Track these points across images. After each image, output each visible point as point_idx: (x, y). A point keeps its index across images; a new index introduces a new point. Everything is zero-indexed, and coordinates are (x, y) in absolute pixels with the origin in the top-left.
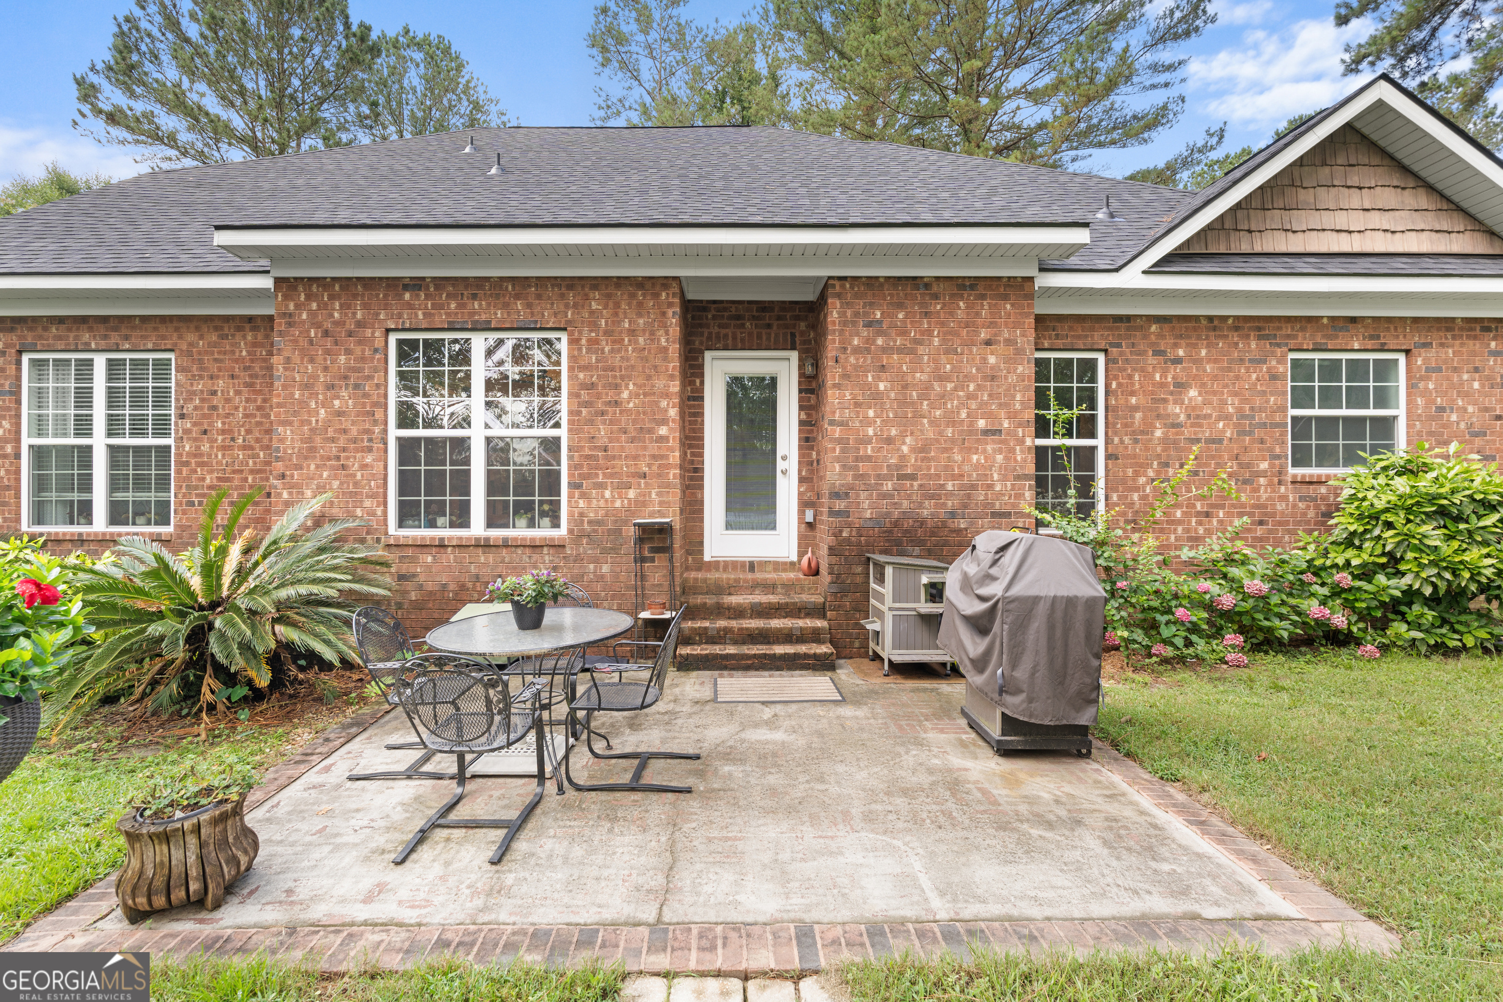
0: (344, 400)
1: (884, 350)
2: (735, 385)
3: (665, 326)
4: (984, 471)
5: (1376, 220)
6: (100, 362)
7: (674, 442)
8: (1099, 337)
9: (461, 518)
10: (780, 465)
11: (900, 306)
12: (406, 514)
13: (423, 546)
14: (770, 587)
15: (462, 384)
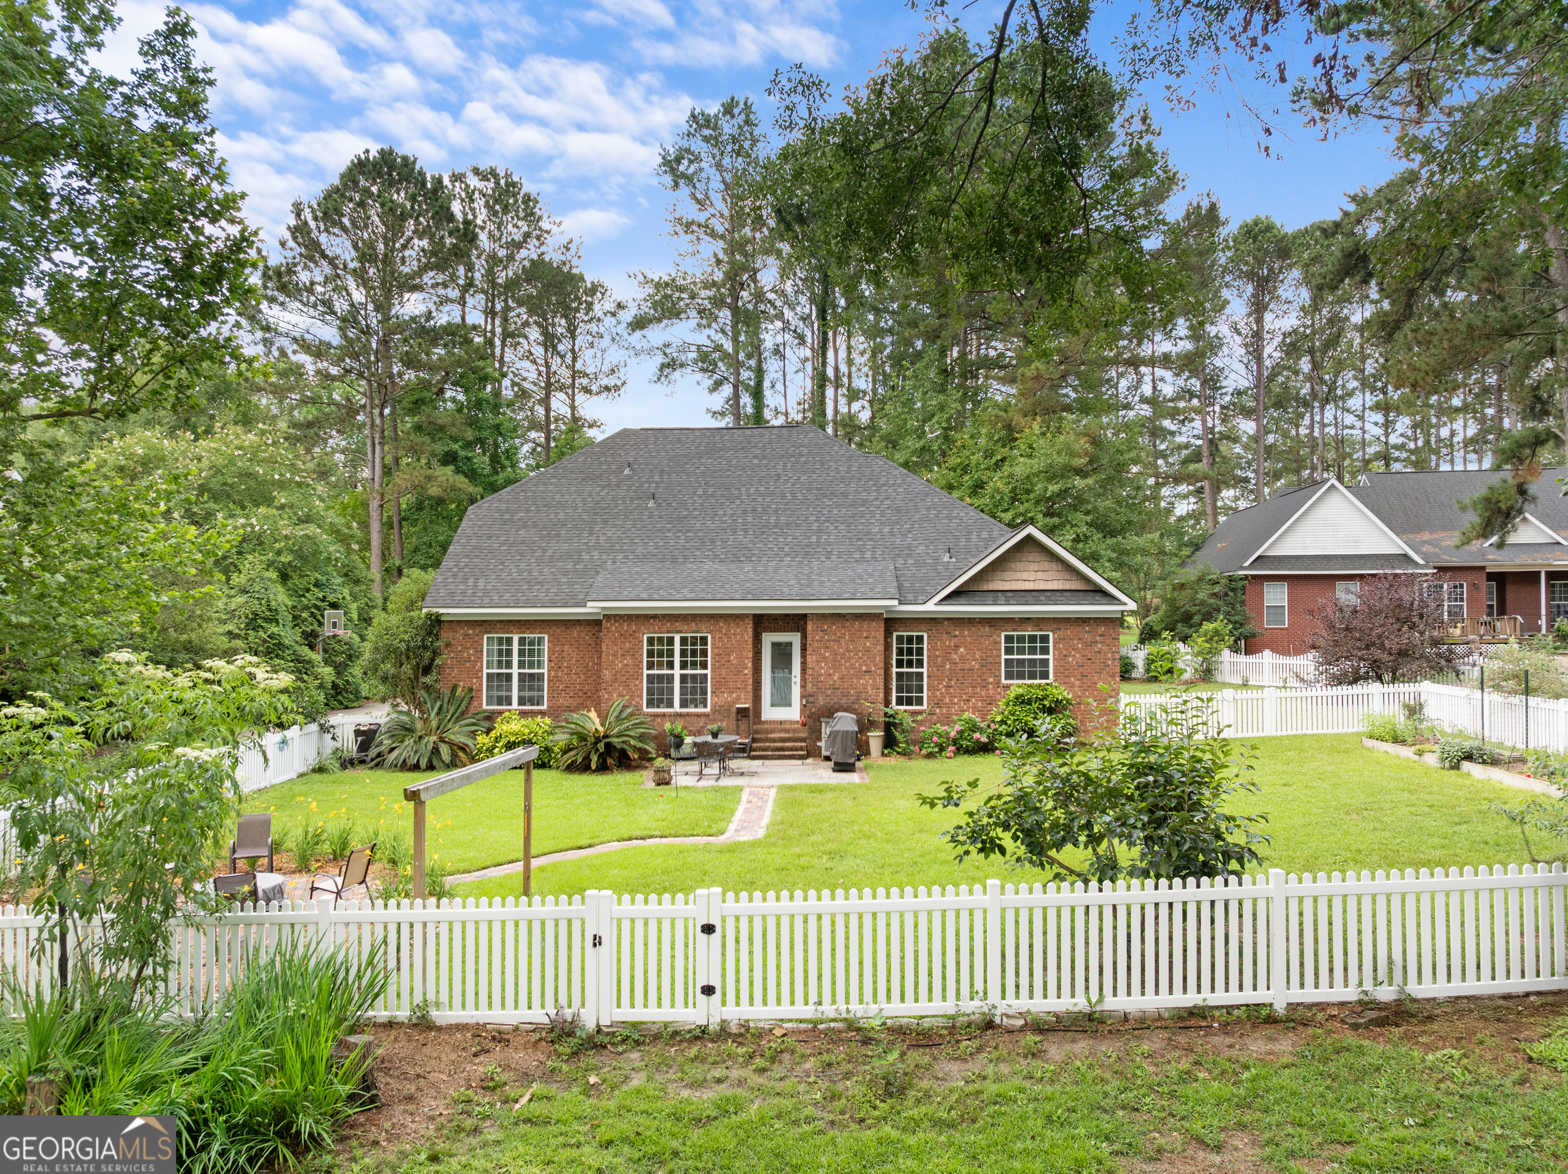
0: (628, 660)
1: (828, 641)
2: (775, 645)
3: (746, 631)
4: (865, 686)
5: (1040, 575)
6: (516, 638)
7: (750, 676)
8: (923, 627)
9: (670, 704)
10: (794, 680)
12: (650, 703)
13: (656, 715)
14: (787, 731)
15: (671, 653)
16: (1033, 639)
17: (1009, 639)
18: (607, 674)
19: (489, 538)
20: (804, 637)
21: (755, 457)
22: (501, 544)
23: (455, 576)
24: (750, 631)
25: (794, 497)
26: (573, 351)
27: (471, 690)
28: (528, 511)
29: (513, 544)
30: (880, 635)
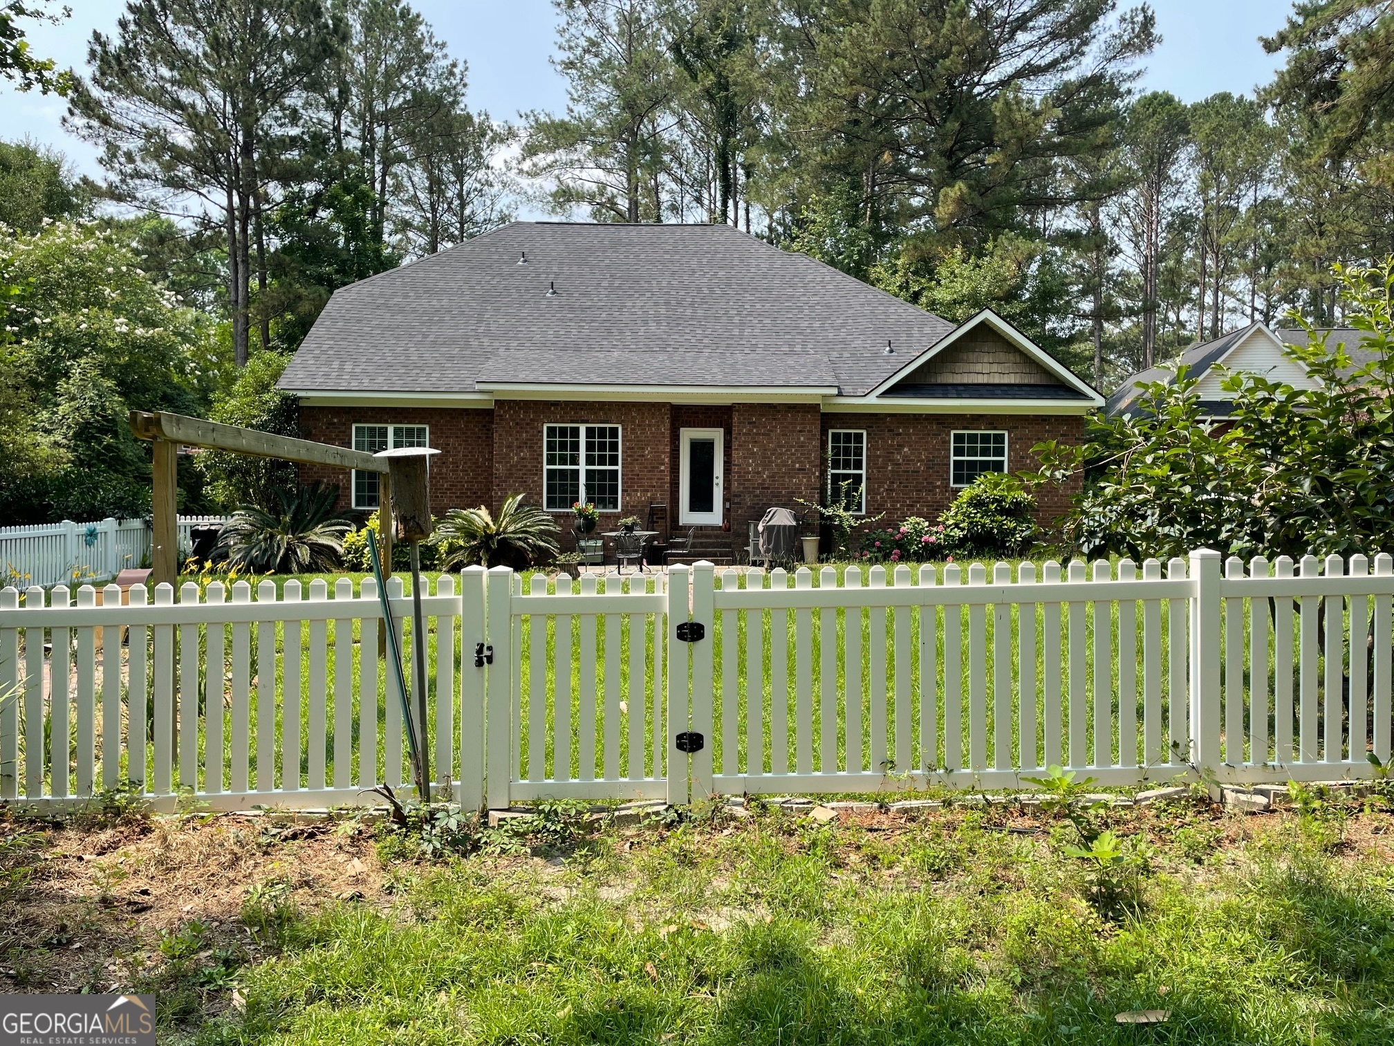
0: (524, 453)
1: (756, 434)
2: (694, 443)
3: (663, 422)
5: (995, 368)
6: (391, 430)
7: (667, 474)
8: (862, 423)
9: (574, 503)
10: (715, 481)
11: (763, 416)
12: (551, 502)
13: (559, 516)
14: (707, 536)
15: (575, 446)
16: (986, 438)
17: (959, 438)
18: (499, 469)
19: (359, 321)
20: (728, 433)
21: (666, 252)
22: (373, 328)
23: (316, 358)
24: (668, 424)
25: (711, 291)
26: (460, 196)
27: (336, 487)
28: (406, 296)
29: (388, 328)
30: (816, 430)
